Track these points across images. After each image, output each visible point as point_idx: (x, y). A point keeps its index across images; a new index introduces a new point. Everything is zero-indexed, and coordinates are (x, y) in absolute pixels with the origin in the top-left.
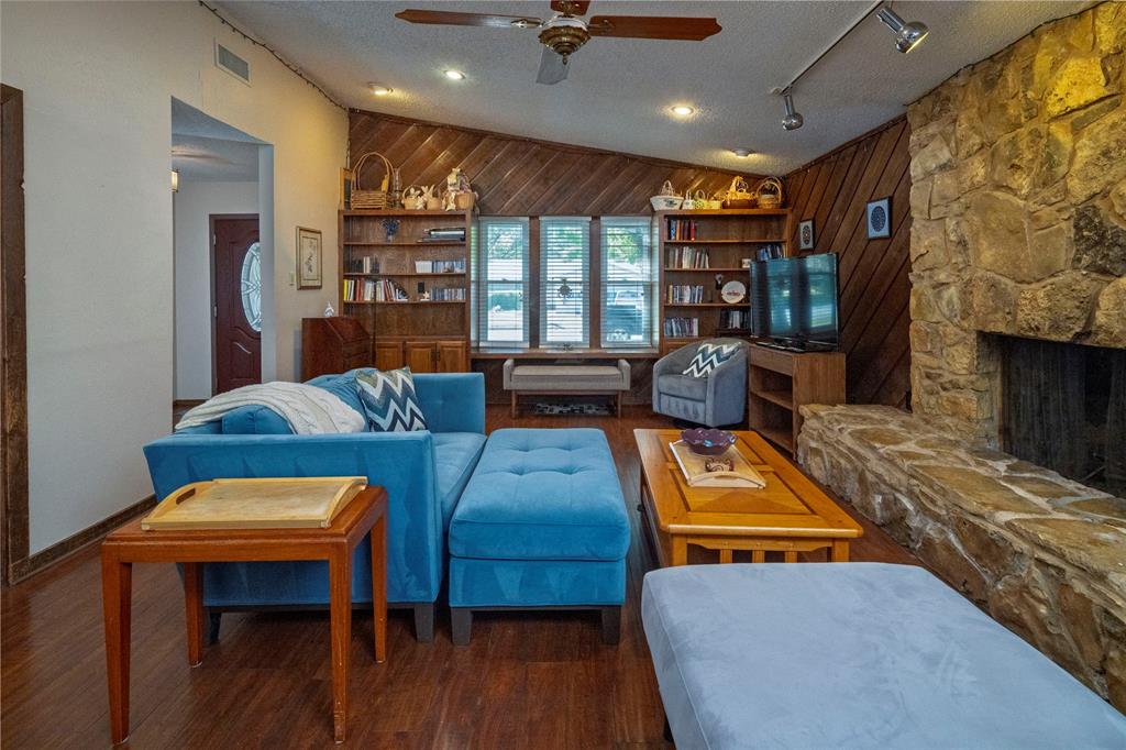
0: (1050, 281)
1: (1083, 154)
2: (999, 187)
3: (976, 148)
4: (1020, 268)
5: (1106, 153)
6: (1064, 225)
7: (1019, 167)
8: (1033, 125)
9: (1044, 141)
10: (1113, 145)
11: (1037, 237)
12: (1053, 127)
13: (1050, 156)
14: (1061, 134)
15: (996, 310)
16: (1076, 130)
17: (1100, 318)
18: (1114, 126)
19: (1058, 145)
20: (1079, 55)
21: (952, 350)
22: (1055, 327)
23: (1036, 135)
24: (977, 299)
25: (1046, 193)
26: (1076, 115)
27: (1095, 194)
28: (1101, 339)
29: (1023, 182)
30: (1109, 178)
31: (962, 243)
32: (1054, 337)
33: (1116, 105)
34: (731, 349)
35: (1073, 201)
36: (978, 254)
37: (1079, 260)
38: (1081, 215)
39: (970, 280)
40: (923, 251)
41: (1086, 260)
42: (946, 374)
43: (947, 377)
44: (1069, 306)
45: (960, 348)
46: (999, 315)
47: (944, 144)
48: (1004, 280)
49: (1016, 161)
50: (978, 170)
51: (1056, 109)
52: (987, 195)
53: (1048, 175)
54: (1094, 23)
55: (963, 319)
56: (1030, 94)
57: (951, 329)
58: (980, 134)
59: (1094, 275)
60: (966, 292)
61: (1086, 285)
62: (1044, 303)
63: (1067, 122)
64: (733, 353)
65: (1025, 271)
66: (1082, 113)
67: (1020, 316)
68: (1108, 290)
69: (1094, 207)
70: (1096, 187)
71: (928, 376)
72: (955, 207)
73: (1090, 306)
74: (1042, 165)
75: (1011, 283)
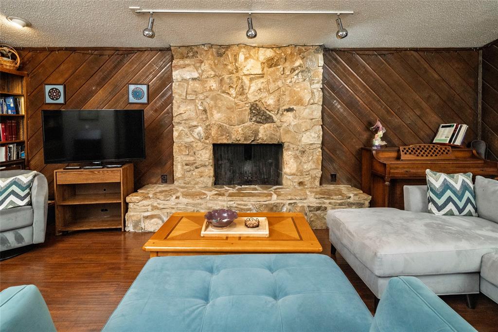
0: (243, 125)
1: (253, 88)
2: (224, 92)
3: (212, 76)
4: (231, 121)
5: (260, 89)
6: (247, 108)
7: (232, 87)
8: (237, 75)
9: (240, 81)
10: (262, 88)
11: (239, 111)
12: (244, 77)
13: (242, 86)
14: (246, 80)
15: (222, 136)
16: (251, 80)
17: (260, 136)
18: (263, 83)
19: (245, 83)
20: (254, 59)
21: (200, 152)
22: (245, 139)
23: (239, 78)
24: (213, 132)
25: (240, 97)
26: (252, 76)
27: (257, 100)
28: (260, 141)
29: (233, 92)
30: (261, 96)
31: (205, 111)
32: (245, 143)
33: (263, 77)
35: (250, 101)
36: (212, 115)
37: (252, 119)
38: (252, 106)
39: (209, 125)
40: (182, 112)
41: (254, 119)
42: (197, 162)
43: (198, 163)
44: (250, 133)
45: (204, 151)
46: (224, 137)
47: (195, 70)
48: (224, 124)
49: (232, 85)
50: (213, 84)
51: (246, 73)
52: (218, 94)
53: (242, 92)
54: (258, 52)
55: (206, 139)
56: (237, 64)
57: (200, 144)
58: (214, 71)
59: (256, 123)
60: (208, 128)
61: (255, 126)
62: (242, 132)
63: (249, 77)
65: (234, 122)
66: (254, 76)
67: (233, 137)
68: (261, 127)
69: (256, 104)
70: (257, 98)
71: (187, 165)
72: (201, 96)
73: (256, 133)
74: (240, 88)
75: (228, 126)
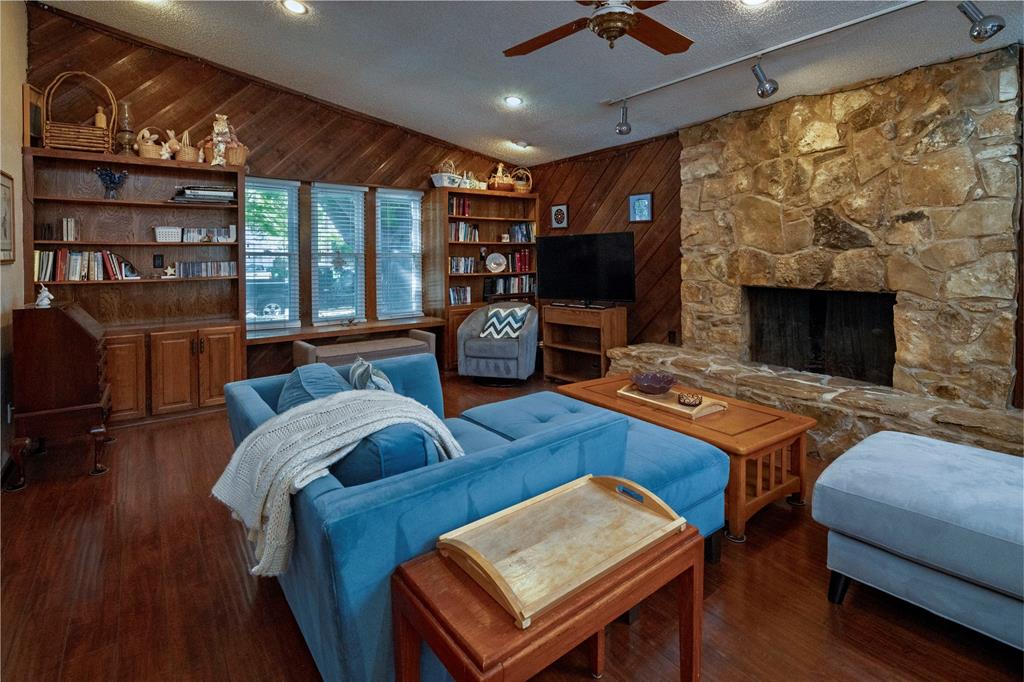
0: (799, 252)
1: (821, 178)
2: (761, 193)
3: (740, 166)
4: (776, 245)
5: (836, 179)
6: (808, 219)
7: (776, 182)
8: (787, 156)
9: (794, 168)
10: (841, 175)
11: (788, 226)
12: (800, 160)
13: (798, 177)
14: (807, 167)
15: (758, 271)
16: (817, 162)
17: (835, 274)
18: (843, 164)
19: (804, 171)
20: (821, 120)
21: (721, 299)
22: (804, 280)
23: (789, 163)
24: (742, 265)
25: (794, 199)
26: (817, 155)
27: (829, 202)
28: (835, 286)
29: (780, 191)
30: (838, 194)
31: (729, 228)
32: (803, 287)
33: (844, 152)
34: (524, 311)
35: (814, 205)
36: (741, 235)
37: (818, 241)
38: (819, 213)
39: (736, 252)
40: (694, 232)
41: (823, 240)
42: (715, 315)
43: (717, 317)
44: (812, 268)
45: (727, 297)
46: (761, 275)
47: (713, 161)
48: (763, 252)
49: (776, 178)
50: (743, 181)
51: (805, 149)
52: (750, 198)
53: (797, 186)
54: (831, 103)
55: (730, 277)
56: (785, 138)
57: (720, 285)
58: (744, 157)
59: (827, 249)
60: (733, 260)
61: (822, 253)
62: (795, 266)
63: (811, 158)
64: (525, 314)
65: (779, 246)
66: (822, 154)
67: (778, 274)
68: (839, 257)
69: (828, 209)
70: (829, 198)
71: (699, 318)
72: (722, 203)
73: (826, 268)
74: (793, 182)
75: (769, 255)
